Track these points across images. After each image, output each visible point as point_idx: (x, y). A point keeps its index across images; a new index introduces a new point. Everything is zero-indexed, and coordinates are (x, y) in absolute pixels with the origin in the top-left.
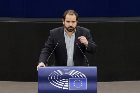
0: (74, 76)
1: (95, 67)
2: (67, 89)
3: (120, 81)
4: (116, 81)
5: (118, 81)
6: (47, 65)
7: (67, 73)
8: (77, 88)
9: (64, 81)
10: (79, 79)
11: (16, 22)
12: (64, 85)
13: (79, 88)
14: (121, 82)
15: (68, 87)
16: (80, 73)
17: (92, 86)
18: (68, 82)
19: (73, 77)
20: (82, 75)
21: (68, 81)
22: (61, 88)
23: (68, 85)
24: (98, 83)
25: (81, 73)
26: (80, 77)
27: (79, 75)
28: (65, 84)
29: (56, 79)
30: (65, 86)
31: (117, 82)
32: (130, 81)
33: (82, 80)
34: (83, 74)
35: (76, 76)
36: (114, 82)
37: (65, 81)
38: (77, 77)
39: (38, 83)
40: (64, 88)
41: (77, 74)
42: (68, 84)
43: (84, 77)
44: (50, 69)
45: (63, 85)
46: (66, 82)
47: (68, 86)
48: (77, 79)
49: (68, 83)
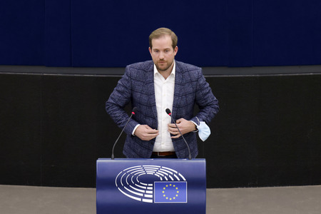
0: (163, 178)
1: (203, 161)
2: (151, 201)
3: (250, 186)
4: (243, 187)
5: (247, 187)
6: (113, 156)
7: (150, 173)
8: (168, 200)
9: (145, 188)
10: (173, 184)
11: (56, 76)
12: (144, 194)
13: (173, 200)
14: (252, 188)
15: (153, 199)
16: (174, 173)
17: (198, 196)
18: (151, 188)
19: (161, 179)
20: (177, 175)
21: (153, 186)
22: (140, 199)
23: (153, 194)
24: (207, 189)
25: (176, 172)
26: (175, 179)
27: (173, 176)
28: (147, 192)
29: (131, 183)
30: (146, 196)
31: (245, 189)
32: (269, 188)
33: (178, 185)
34: (180, 174)
35: (168, 177)
36: (239, 188)
37: (147, 186)
38: (169, 179)
39: (95, 189)
40: (144, 200)
41: (169, 174)
42: (151, 192)
43: (181, 179)
44: (119, 164)
45: (142, 195)
46: (148, 188)
47: (151, 196)
48: (168, 184)
49: (153, 190)
